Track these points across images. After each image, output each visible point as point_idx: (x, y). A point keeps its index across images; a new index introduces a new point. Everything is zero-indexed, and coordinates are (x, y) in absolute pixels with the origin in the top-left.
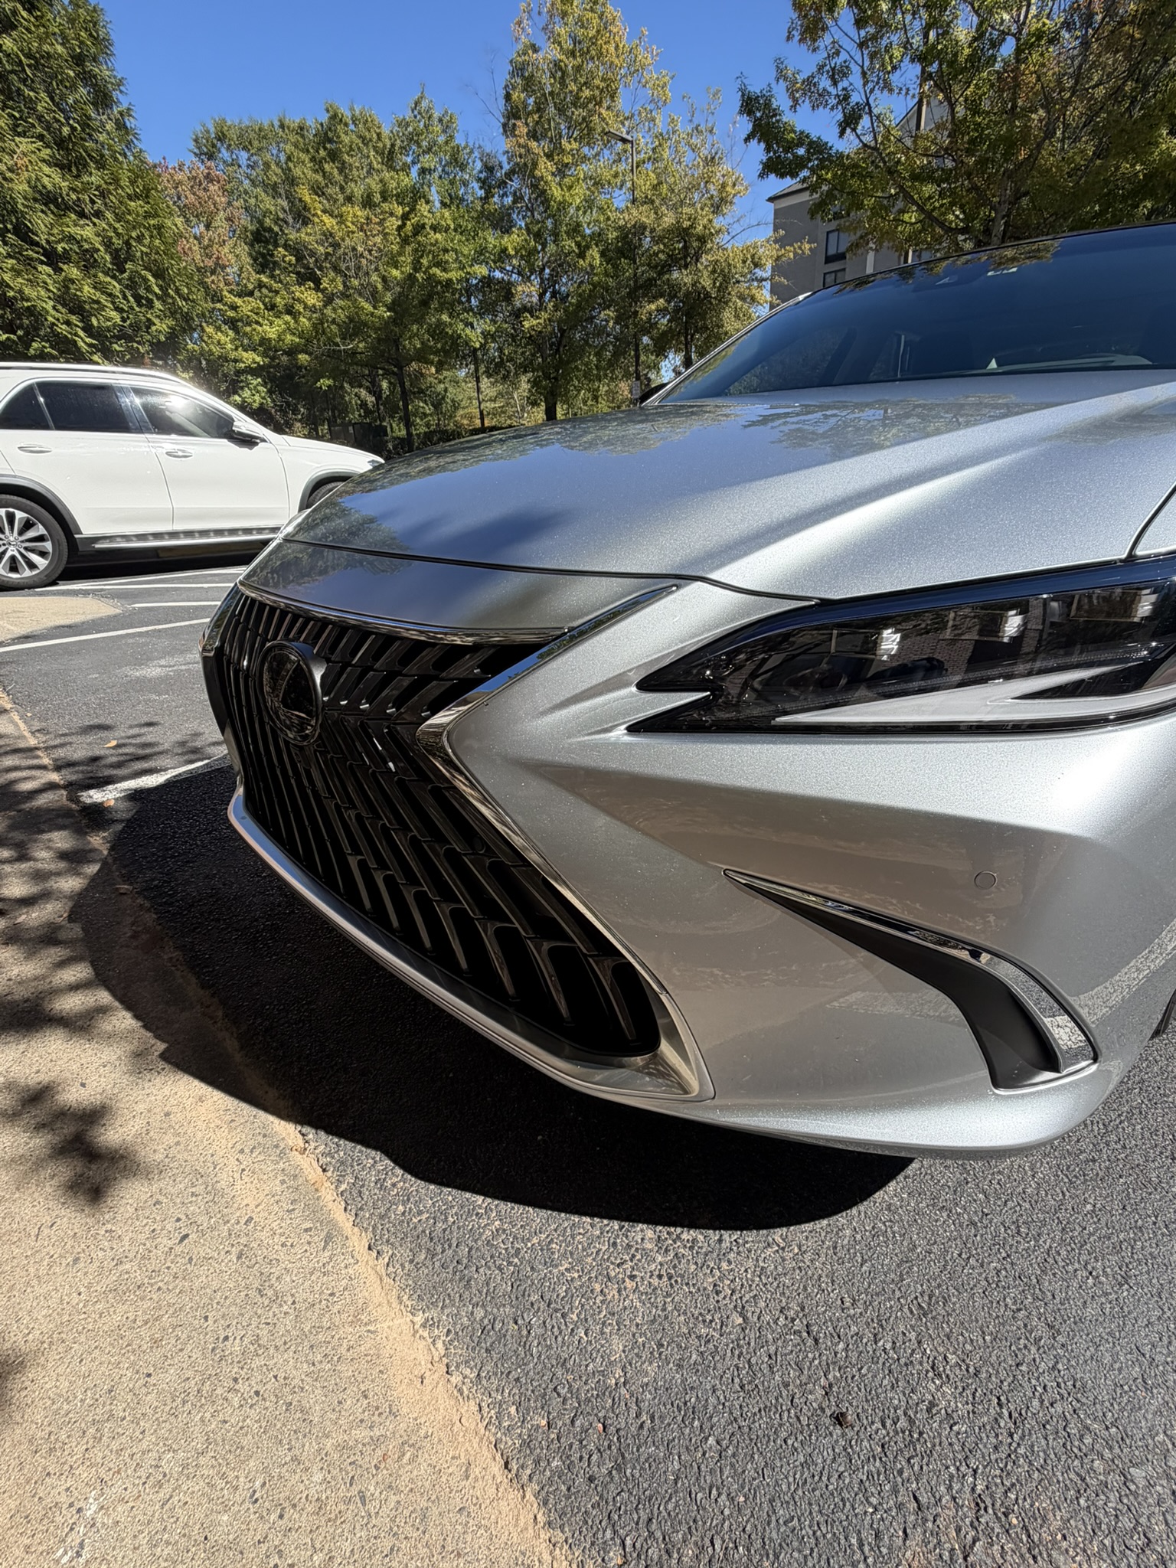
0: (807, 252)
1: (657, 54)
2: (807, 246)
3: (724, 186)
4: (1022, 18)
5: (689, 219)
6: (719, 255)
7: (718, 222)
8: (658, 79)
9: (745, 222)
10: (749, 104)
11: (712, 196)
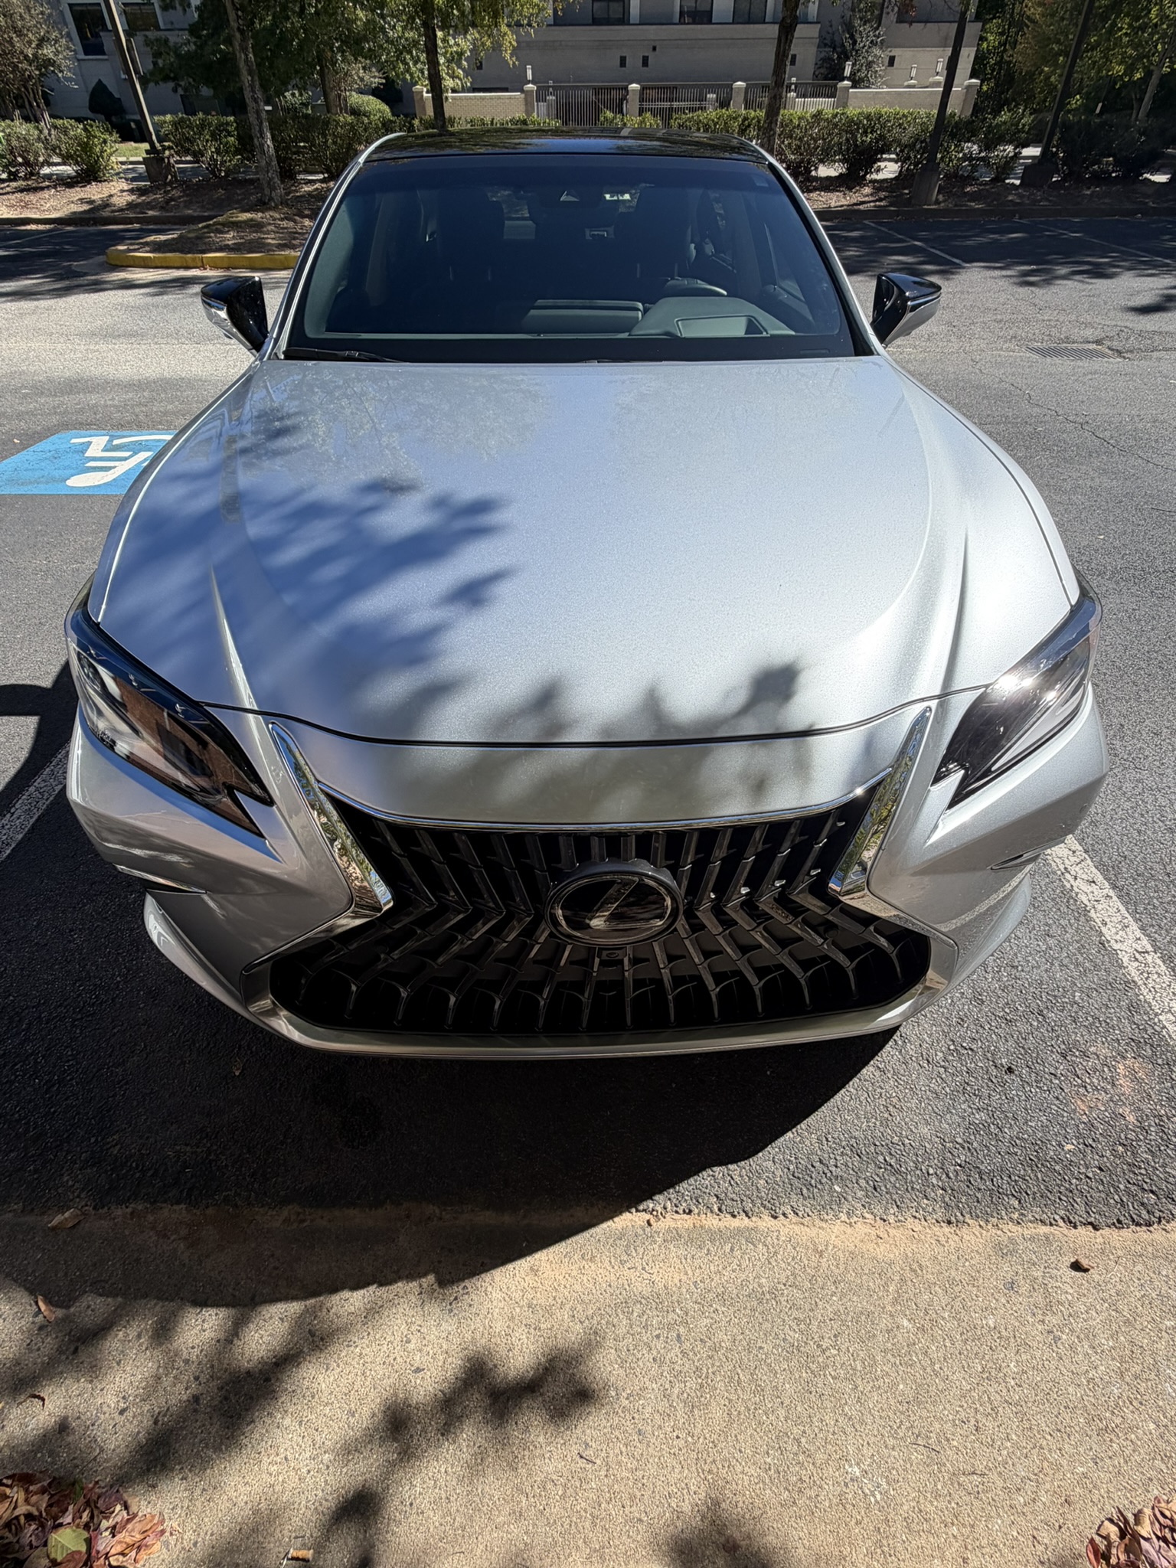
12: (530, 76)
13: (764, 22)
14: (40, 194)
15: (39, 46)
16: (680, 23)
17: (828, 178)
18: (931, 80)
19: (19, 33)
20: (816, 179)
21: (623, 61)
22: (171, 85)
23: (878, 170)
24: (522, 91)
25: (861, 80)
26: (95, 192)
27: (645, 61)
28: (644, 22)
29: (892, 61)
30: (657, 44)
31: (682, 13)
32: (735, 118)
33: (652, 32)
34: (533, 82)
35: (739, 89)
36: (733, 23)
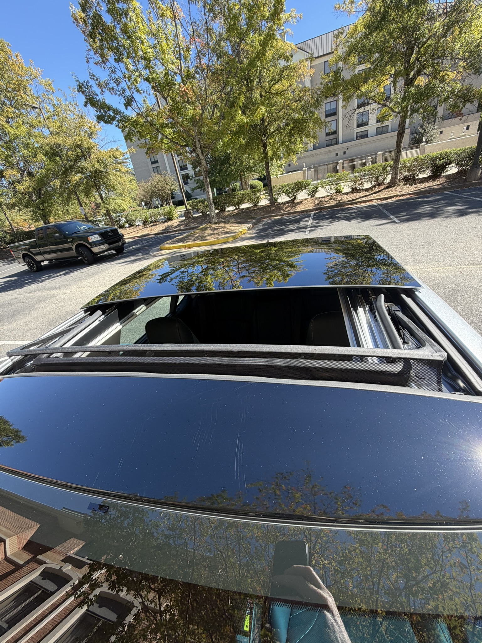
0: (135, 152)
1: (41, 71)
2: (134, 150)
3: (90, 127)
4: (180, 68)
5: (79, 141)
6: (99, 155)
7: (93, 142)
8: (46, 82)
9: (105, 141)
10: (81, 88)
11: (86, 131)
12: (305, 165)
13: (388, 132)
14: (156, 227)
15: (172, 186)
16: (357, 140)
17: (424, 178)
18: (461, 135)
19: (167, 184)
20: (418, 179)
21: (337, 155)
22: (200, 189)
23: (447, 171)
24: (302, 170)
25: (429, 141)
26: (169, 223)
27: (345, 153)
28: (344, 142)
29: (441, 132)
30: (349, 147)
31: (357, 137)
32: (380, 166)
33: (346, 144)
34: (306, 167)
35: (380, 154)
36: (376, 135)
